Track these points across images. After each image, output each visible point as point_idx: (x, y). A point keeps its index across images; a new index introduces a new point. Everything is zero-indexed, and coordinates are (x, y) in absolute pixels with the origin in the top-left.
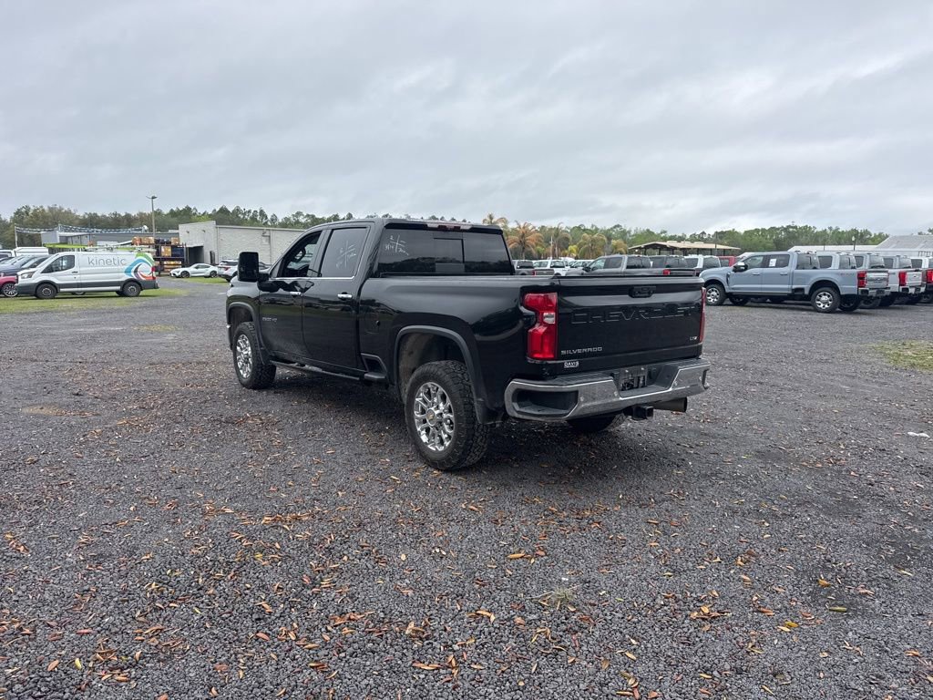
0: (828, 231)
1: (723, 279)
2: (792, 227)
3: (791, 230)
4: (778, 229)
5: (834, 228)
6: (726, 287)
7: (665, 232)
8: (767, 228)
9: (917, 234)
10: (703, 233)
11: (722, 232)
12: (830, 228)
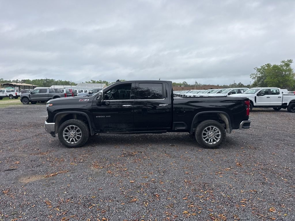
0: (59, 81)
1: (28, 96)
2: (48, 79)
3: (48, 80)
4: (44, 80)
5: (60, 80)
6: (29, 98)
7: (2, 79)
8: (40, 79)
9: (82, 83)
10: (17, 80)
11: (24, 80)
12: (59, 80)
